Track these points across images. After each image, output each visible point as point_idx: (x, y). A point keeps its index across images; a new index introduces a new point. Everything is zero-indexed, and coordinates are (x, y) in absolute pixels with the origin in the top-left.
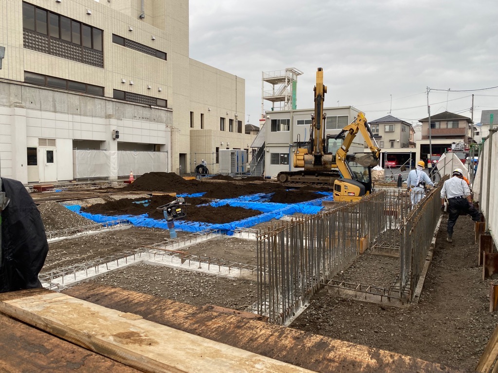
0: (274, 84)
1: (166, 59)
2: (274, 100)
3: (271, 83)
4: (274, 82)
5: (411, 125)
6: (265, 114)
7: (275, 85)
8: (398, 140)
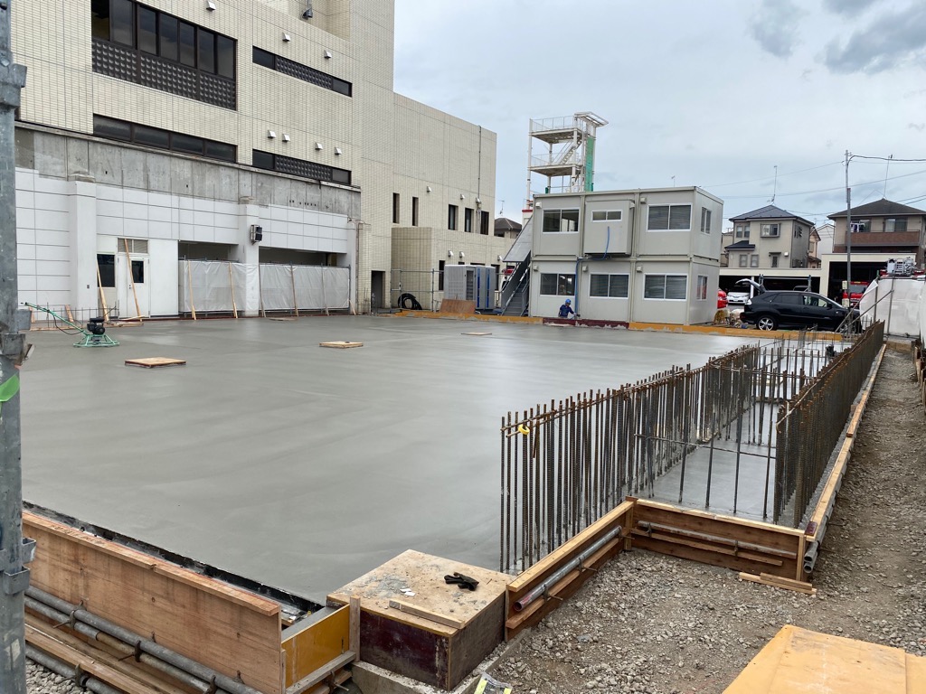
0: (551, 142)
1: (350, 95)
2: (550, 173)
3: (546, 140)
4: (551, 138)
5: (813, 224)
6: (532, 199)
7: (553, 145)
8: (786, 254)
